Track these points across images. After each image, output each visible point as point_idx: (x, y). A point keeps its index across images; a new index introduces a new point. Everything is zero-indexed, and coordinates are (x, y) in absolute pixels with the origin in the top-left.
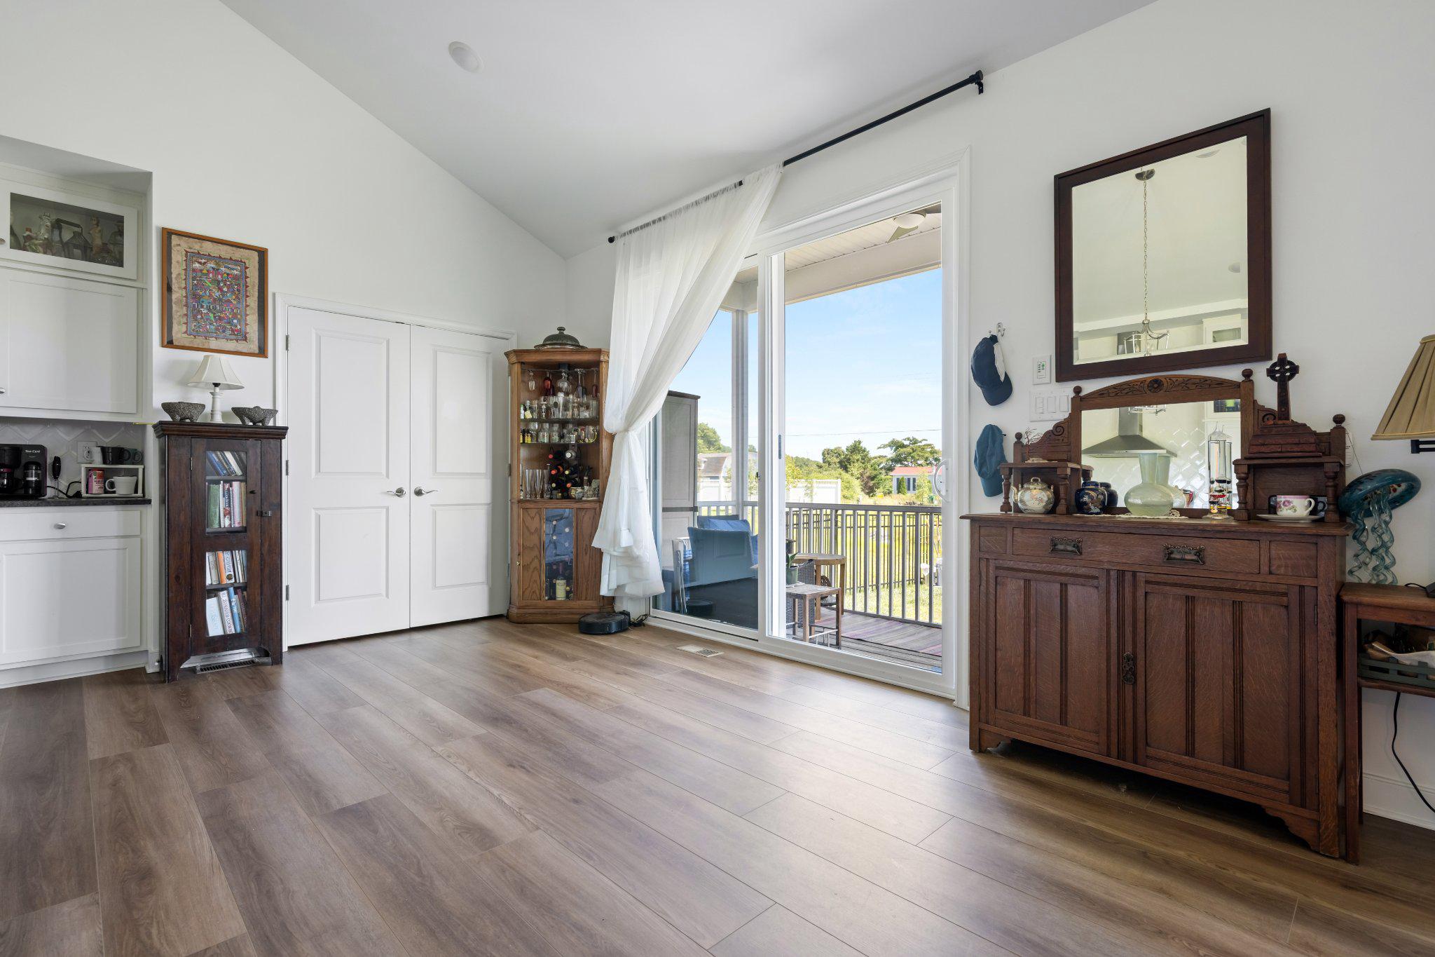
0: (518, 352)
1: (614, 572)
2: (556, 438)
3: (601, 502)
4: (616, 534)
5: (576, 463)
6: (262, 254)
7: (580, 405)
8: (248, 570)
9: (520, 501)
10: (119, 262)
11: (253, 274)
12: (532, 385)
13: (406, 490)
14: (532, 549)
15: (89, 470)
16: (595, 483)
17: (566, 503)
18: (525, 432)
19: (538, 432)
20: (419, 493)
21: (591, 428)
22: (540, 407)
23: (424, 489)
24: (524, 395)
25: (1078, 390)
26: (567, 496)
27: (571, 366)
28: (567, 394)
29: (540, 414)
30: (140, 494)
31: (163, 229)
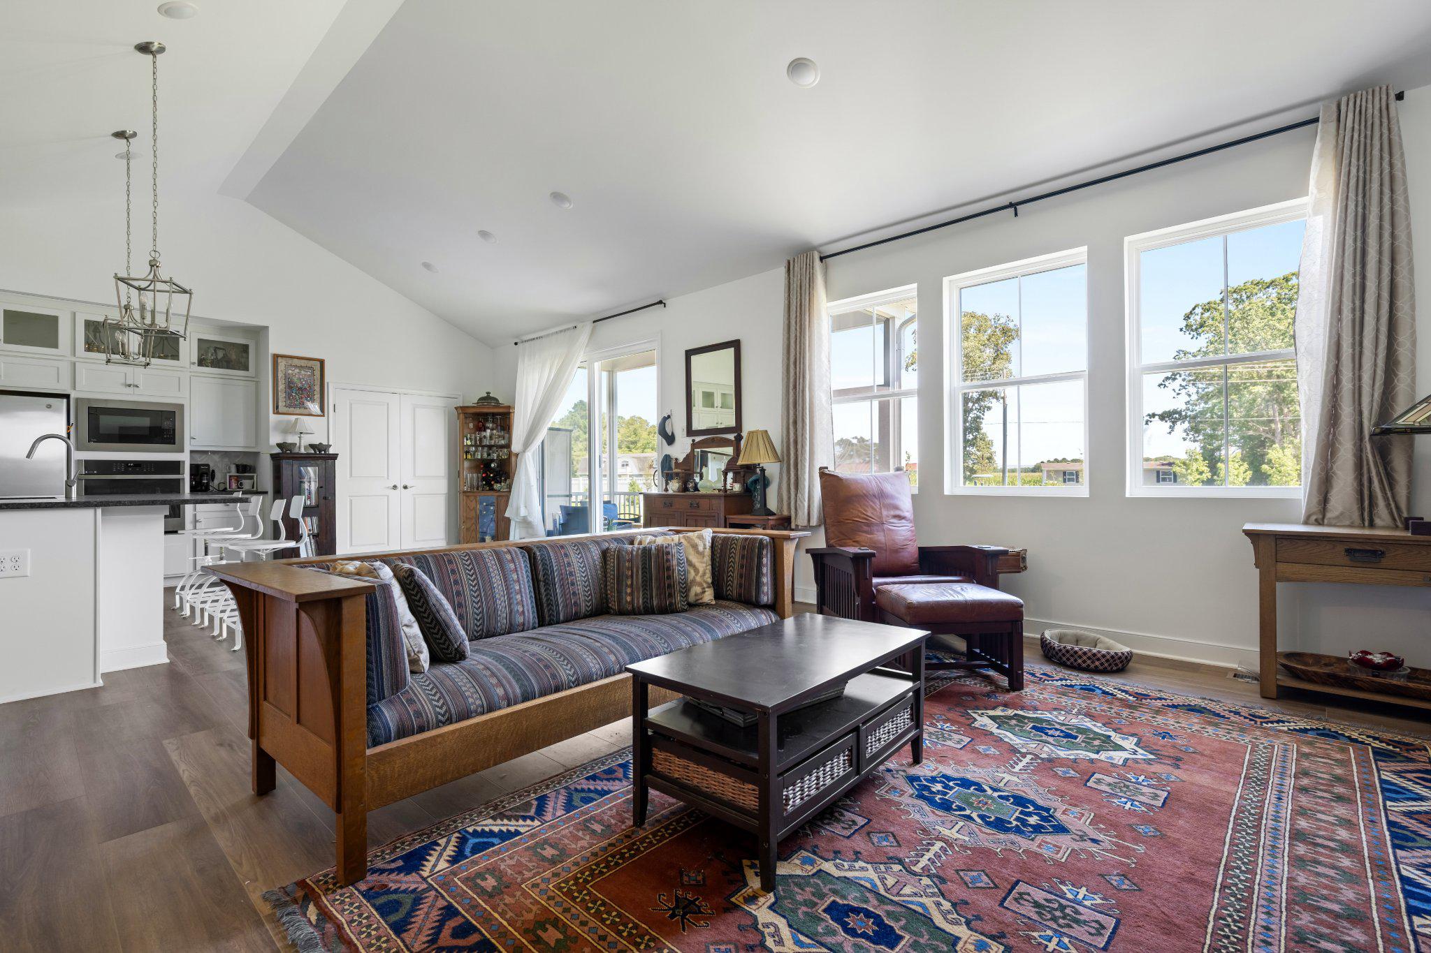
0: (463, 408)
1: (517, 531)
2: (485, 455)
3: (510, 491)
4: (518, 509)
5: (498, 469)
6: (322, 362)
7: (499, 436)
8: (319, 526)
9: (464, 492)
10: (246, 368)
11: (317, 373)
12: (471, 425)
13: (398, 485)
14: (471, 519)
15: (230, 477)
16: (508, 482)
17: (491, 493)
18: (467, 452)
19: (475, 452)
20: (405, 487)
21: (506, 450)
22: (476, 438)
23: (409, 485)
24: (466, 431)
25: (693, 441)
26: (492, 489)
27: (494, 415)
28: (492, 429)
29: (476, 441)
30: (255, 489)
31: (274, 355)
